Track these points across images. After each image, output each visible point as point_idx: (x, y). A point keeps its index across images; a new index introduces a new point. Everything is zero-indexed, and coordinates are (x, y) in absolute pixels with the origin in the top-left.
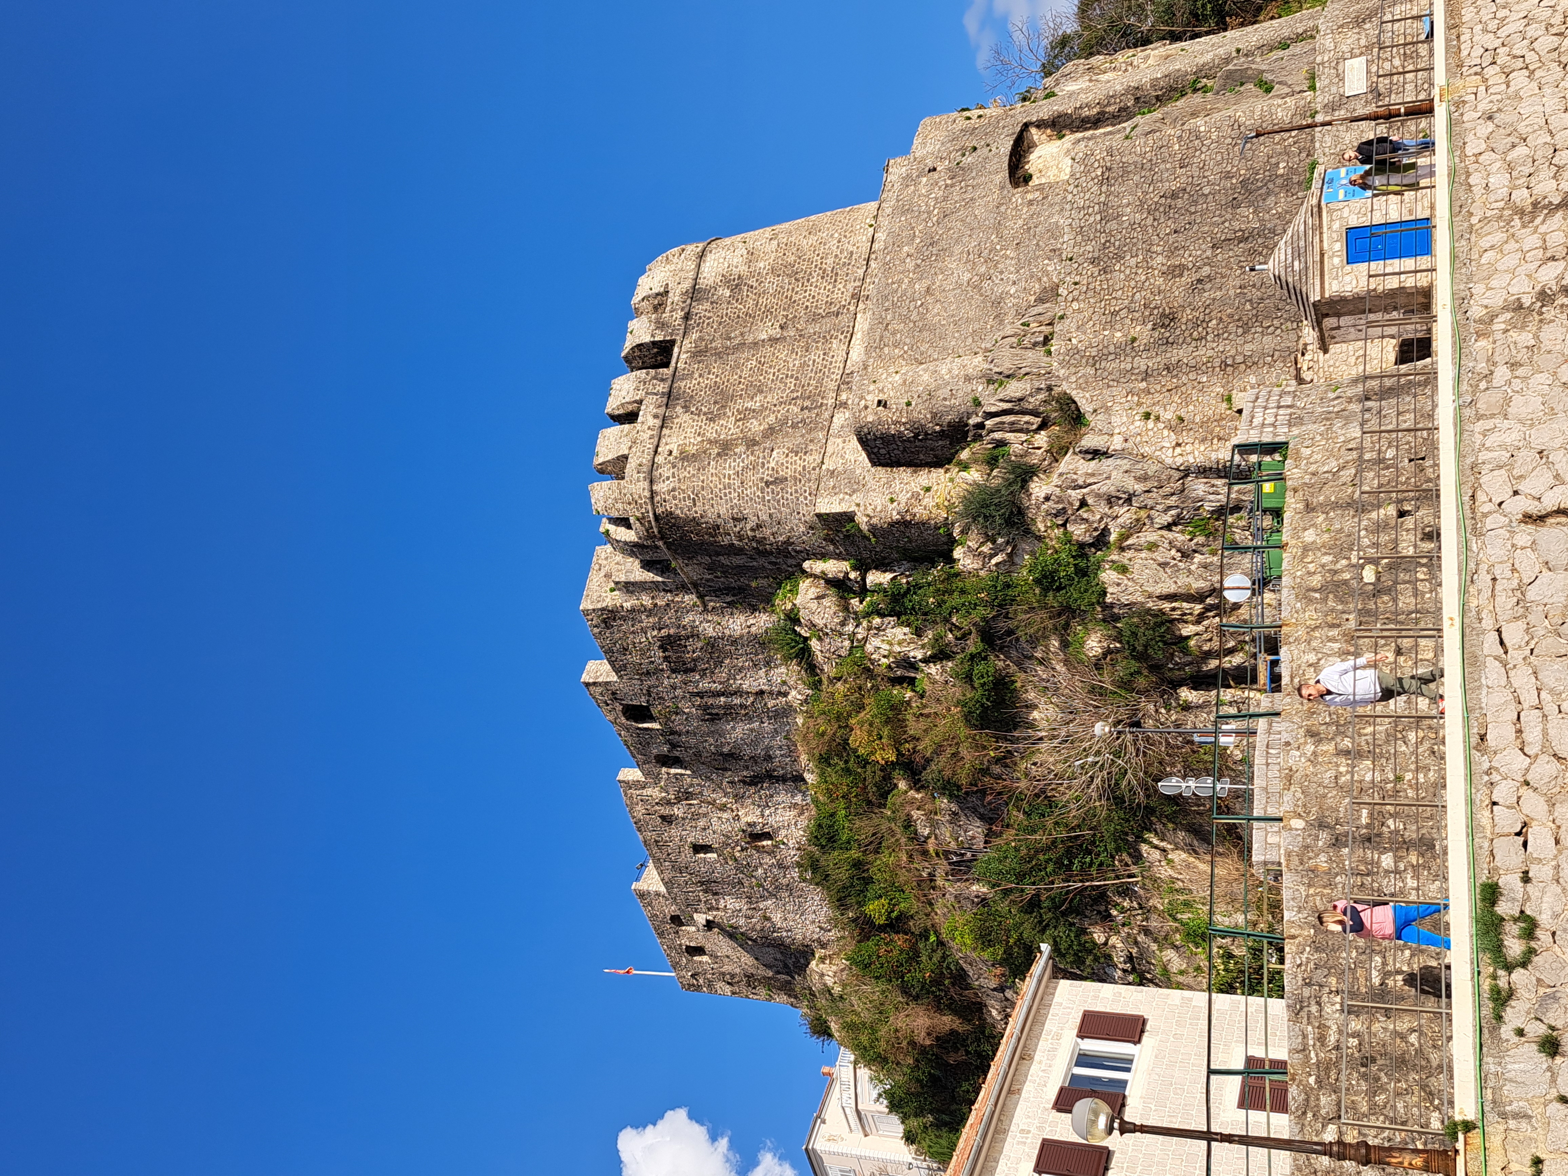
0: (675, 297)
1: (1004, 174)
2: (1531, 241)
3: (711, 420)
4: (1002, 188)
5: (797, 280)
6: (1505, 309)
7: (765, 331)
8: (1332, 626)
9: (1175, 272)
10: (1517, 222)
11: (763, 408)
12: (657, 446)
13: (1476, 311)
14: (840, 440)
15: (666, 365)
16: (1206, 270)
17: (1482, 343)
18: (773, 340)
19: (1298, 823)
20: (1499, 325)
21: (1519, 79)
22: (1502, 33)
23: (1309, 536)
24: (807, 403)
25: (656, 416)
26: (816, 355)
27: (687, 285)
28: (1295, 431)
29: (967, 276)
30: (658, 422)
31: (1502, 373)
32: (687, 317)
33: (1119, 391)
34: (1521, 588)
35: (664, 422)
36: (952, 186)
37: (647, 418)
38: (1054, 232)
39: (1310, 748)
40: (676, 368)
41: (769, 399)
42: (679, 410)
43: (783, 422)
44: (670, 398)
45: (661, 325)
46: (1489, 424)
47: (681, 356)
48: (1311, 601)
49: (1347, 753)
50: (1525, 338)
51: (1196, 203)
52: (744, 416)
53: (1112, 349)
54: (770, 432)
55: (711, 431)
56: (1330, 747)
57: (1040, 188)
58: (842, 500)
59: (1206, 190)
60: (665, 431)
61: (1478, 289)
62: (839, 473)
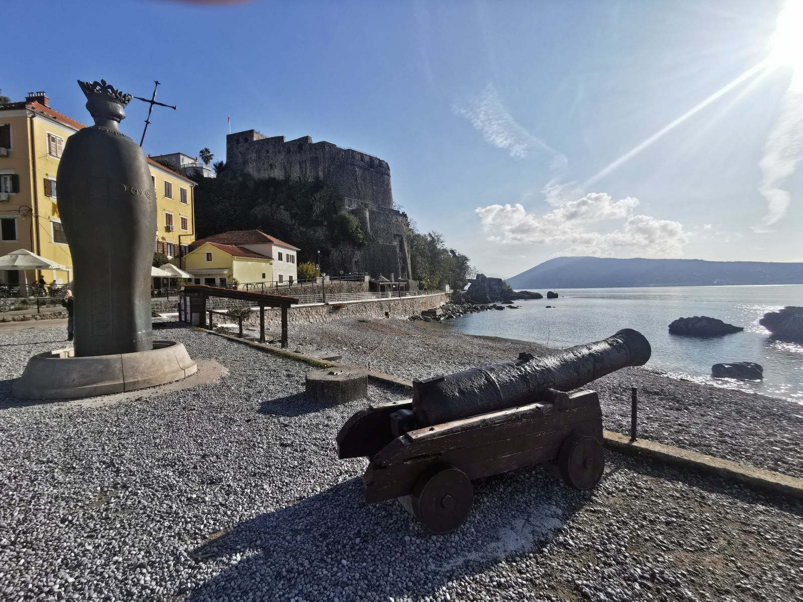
11: (362, 187)
12: (357, 166)
14: (357, 203)
18: (373, 189)
24: (363, 196)
26: (370, 198)
27: (383, 172)
29: (381, 228)
38: (387, 242)
41: (364, 189)
43: (360, 192)
52: (361, 184)
57: (393, 240)
58: (346, 203)
62: (351, 203)
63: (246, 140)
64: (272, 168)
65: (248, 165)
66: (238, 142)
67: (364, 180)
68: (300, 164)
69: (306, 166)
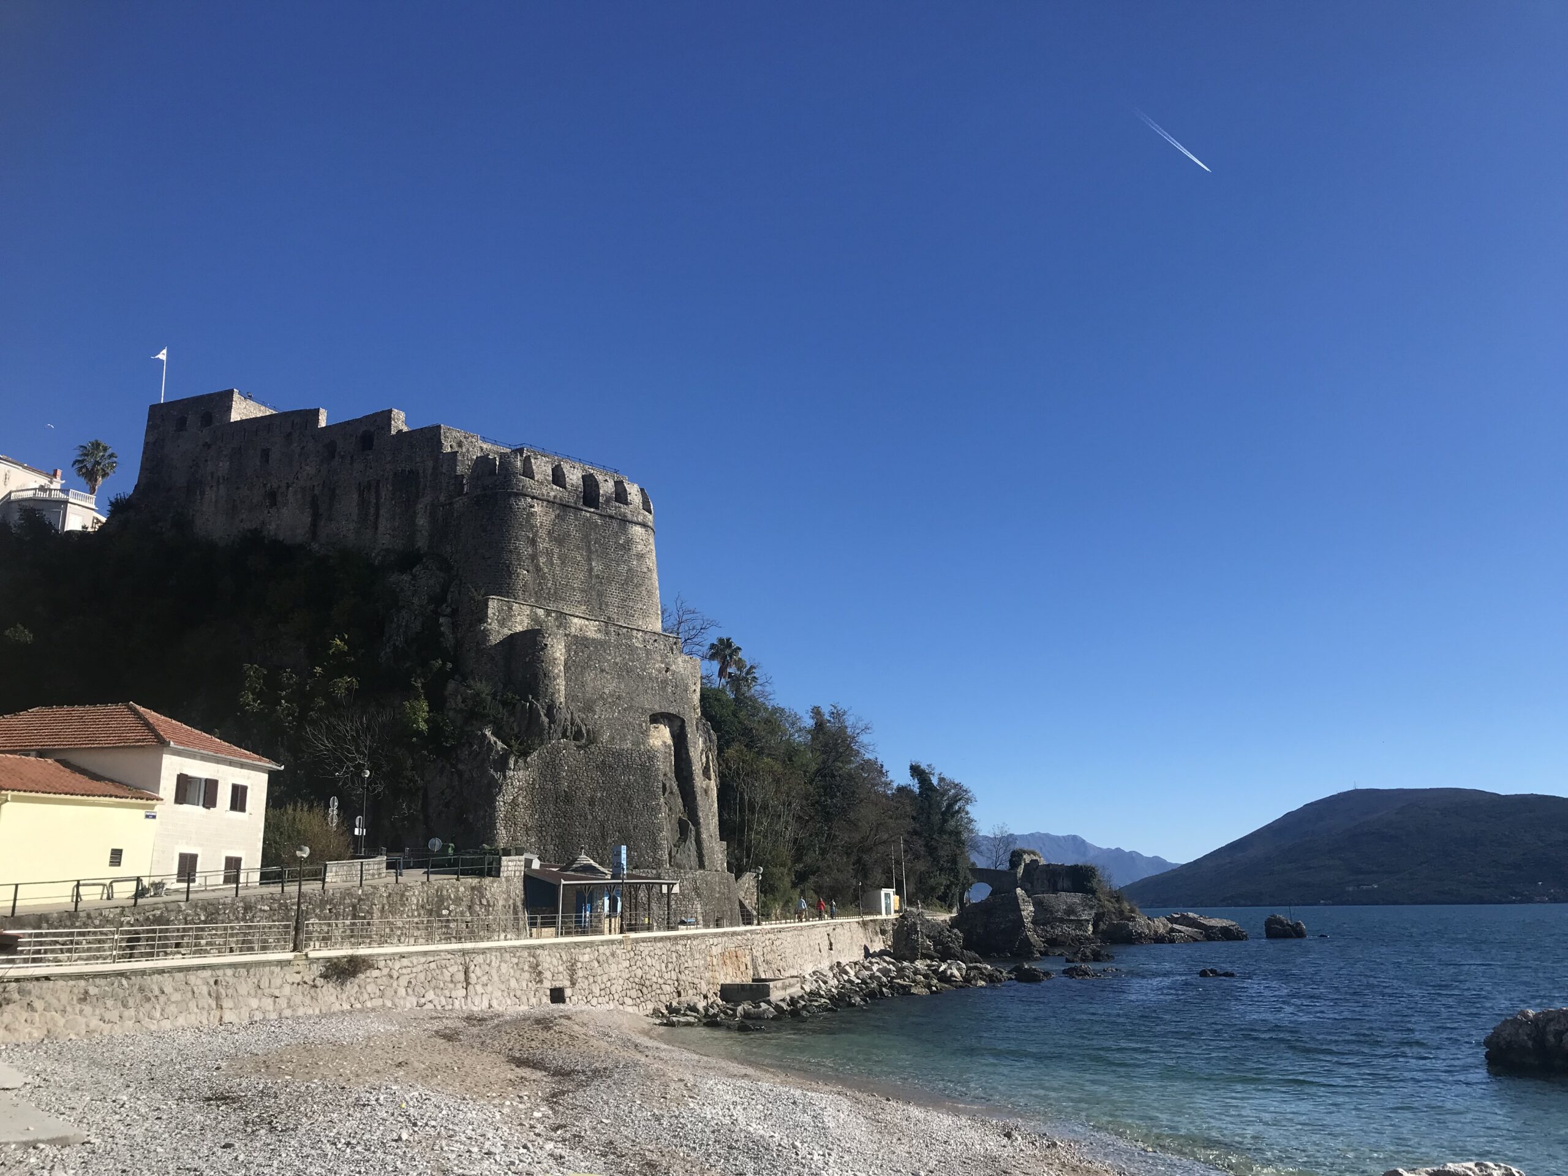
0: (624, 509)
1: (657, 708)
2: (561, 969)
3: (549, 532)
4: (650, 710)
5: (623, 584)
6: (537, 961)
7: (597, 566)
8: (428, 900)
9: (592, 802)
10: (569, 964)
11: (552, 564)
12: (537, 499)
13: (538, 952)
14: (528, 612)
15: (585, 504)
16: (590, 817)
17: (527, 954)
18: (591, 570)
19: (360, 892)
20: (532, 959)
21: (627, 964)
22: (648, 958)
23: (462, 889)
24: (552, 591)
25: (555, 497)
26: (578, 596)
27: (629, 517)
28: (503, 879)
29: (607, 691)
30: (551, 499)
31: (515, 960)
32: (611, 517)
33: (535, 775)
34: (446, 967)
35: (551, 503)
36: (657, 682)
37: (555, 491)
38: (623, 739)
39: (385, 895)
40: (582, 510)
41: (557, 568)
42: (558, 512)
43: (543, 577)
44: (564, 506)
45: (608, 500)
46: (499, 957)
47: (588, 512)
48: (437, 892)
49: (383, 908)
50: (526, 968)
51: (625, 812)
52: (549, 554)
53: (558, 770)
54: (538, 569)
55: (542, 533)
56: (385, 901)
57: (648, 729)
58: (494, 614)
59: (630, 818)
60: (545, 503)
61: (546, 952)
62: (510, 612)
63: (207, 419)
64: (274, 503)
65: (202, 493)
66: (182, 423)
67: (561, 541)
68: (361, 494)
69: (378, 497)
